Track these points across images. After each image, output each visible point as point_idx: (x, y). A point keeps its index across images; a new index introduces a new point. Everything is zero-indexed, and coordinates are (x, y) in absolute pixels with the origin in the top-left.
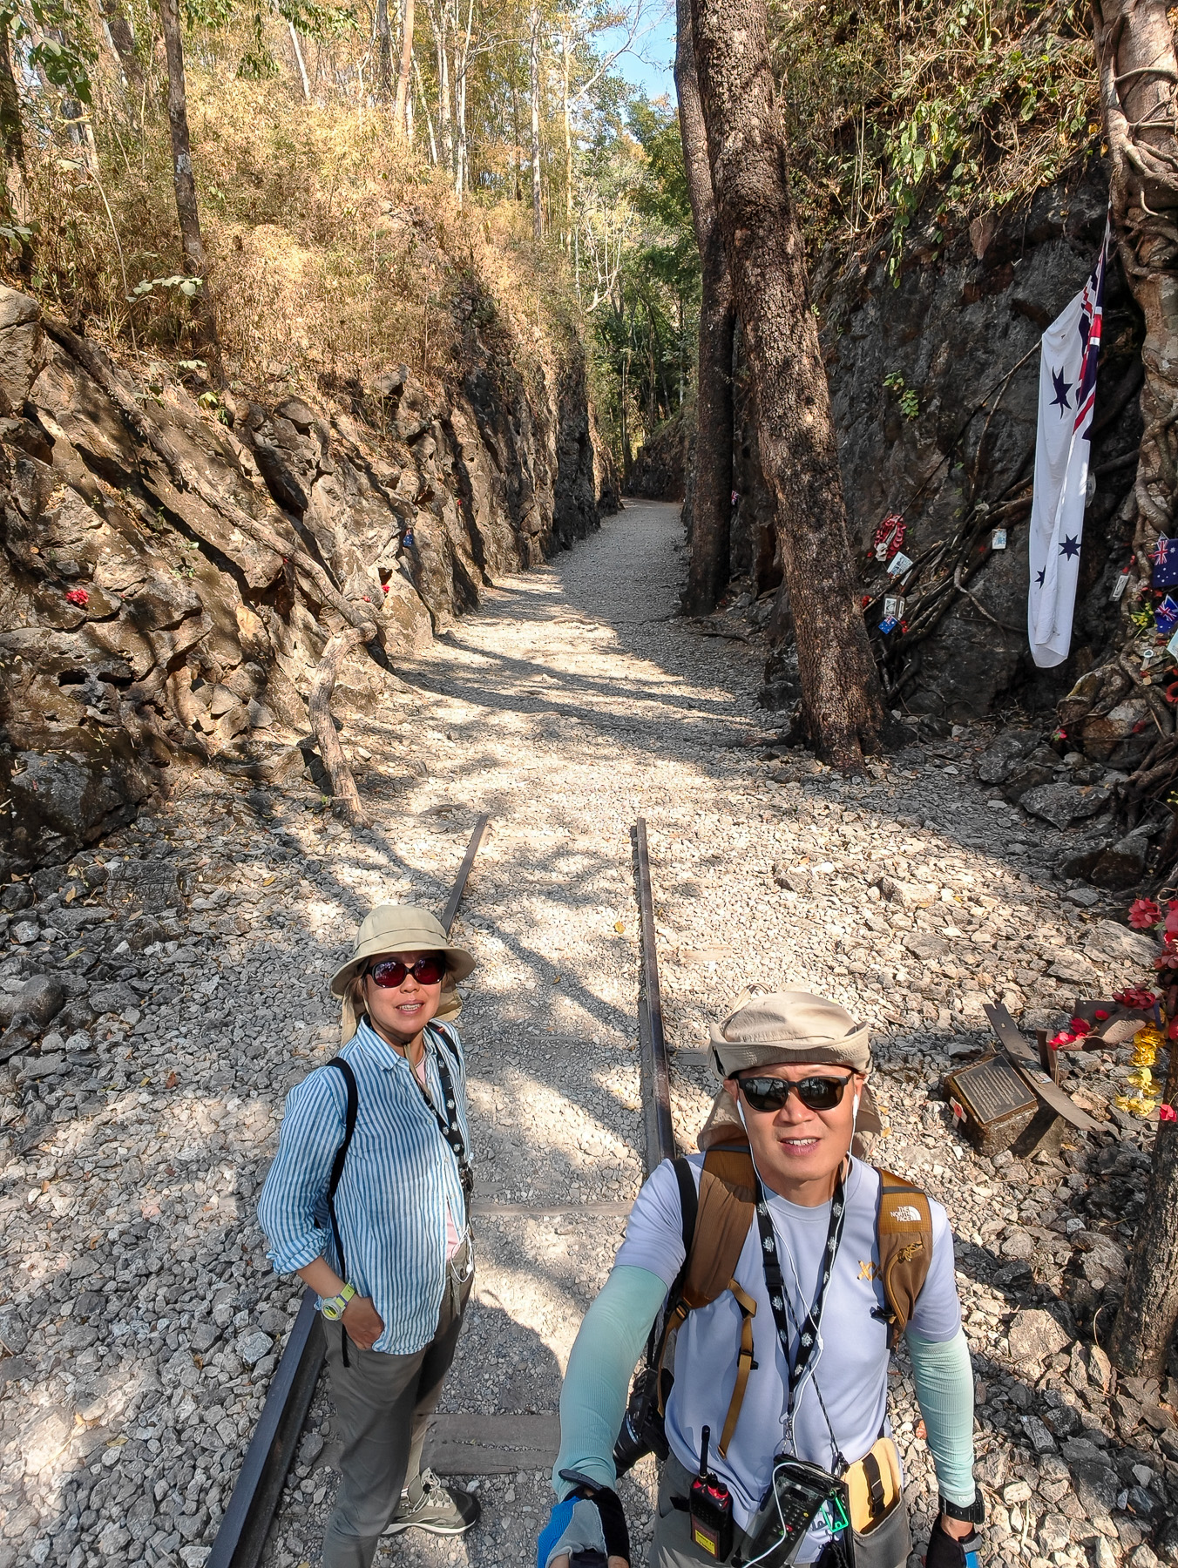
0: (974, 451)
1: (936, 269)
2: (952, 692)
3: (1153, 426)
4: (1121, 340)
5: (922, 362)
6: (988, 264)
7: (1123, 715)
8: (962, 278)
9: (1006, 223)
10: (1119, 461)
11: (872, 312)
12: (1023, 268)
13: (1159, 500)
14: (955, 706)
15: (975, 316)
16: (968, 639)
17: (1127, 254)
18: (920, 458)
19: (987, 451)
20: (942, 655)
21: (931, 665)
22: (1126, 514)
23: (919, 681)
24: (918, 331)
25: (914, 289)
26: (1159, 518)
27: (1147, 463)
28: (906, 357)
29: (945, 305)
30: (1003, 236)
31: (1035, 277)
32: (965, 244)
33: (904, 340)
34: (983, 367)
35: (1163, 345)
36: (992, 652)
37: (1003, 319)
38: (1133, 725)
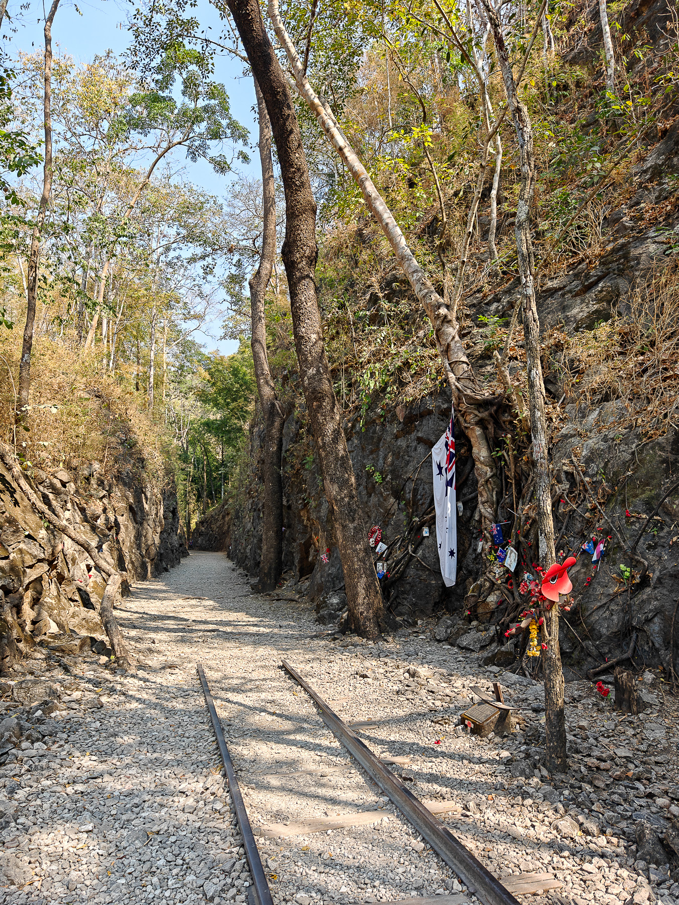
0: (409, 496)
1: (383, 425)
2: (415, 605)
3: (482, 481)
4: (463, 451)
5: (381, 461)
6: (405, 423)
7: (492, 599)
8: (395, 429)
9: (411, 408)
10: (470, 496)
11: (356, 441)
12: (420, 425)
13: (489, 510)
14: (417, 611)
15: (402, 443)
16: (419, 578)
17: (461, 419)
18: (385, 500)
19: (415, 496)
20: (408, 587)
21: (404, 593)
22: (477, 518)
23: (398, 601)
24: (378, 448)
25: (374, 432)
26: (491, 517)
27: (482, 496)
28: (373, 459)
29: (388, 439)
30: (410, 413)
31: (425, 428)
32: (395, 416)
33: (372, 452)
34: (408, 462)
35: (480, 451)
36: (430, 583)
37: (414, 444)
38: (497, 603)
